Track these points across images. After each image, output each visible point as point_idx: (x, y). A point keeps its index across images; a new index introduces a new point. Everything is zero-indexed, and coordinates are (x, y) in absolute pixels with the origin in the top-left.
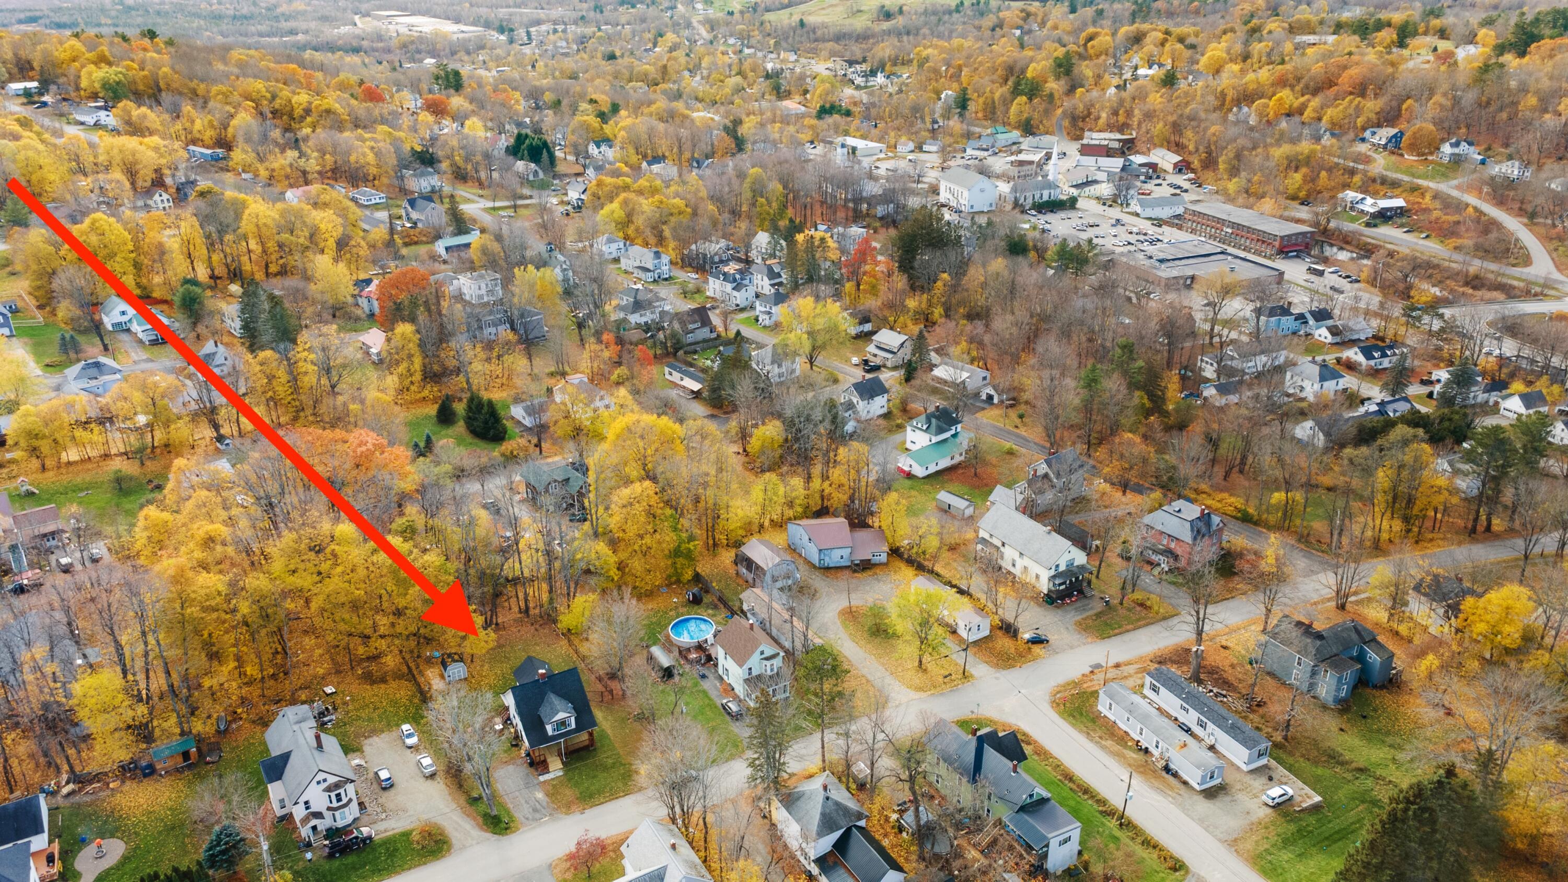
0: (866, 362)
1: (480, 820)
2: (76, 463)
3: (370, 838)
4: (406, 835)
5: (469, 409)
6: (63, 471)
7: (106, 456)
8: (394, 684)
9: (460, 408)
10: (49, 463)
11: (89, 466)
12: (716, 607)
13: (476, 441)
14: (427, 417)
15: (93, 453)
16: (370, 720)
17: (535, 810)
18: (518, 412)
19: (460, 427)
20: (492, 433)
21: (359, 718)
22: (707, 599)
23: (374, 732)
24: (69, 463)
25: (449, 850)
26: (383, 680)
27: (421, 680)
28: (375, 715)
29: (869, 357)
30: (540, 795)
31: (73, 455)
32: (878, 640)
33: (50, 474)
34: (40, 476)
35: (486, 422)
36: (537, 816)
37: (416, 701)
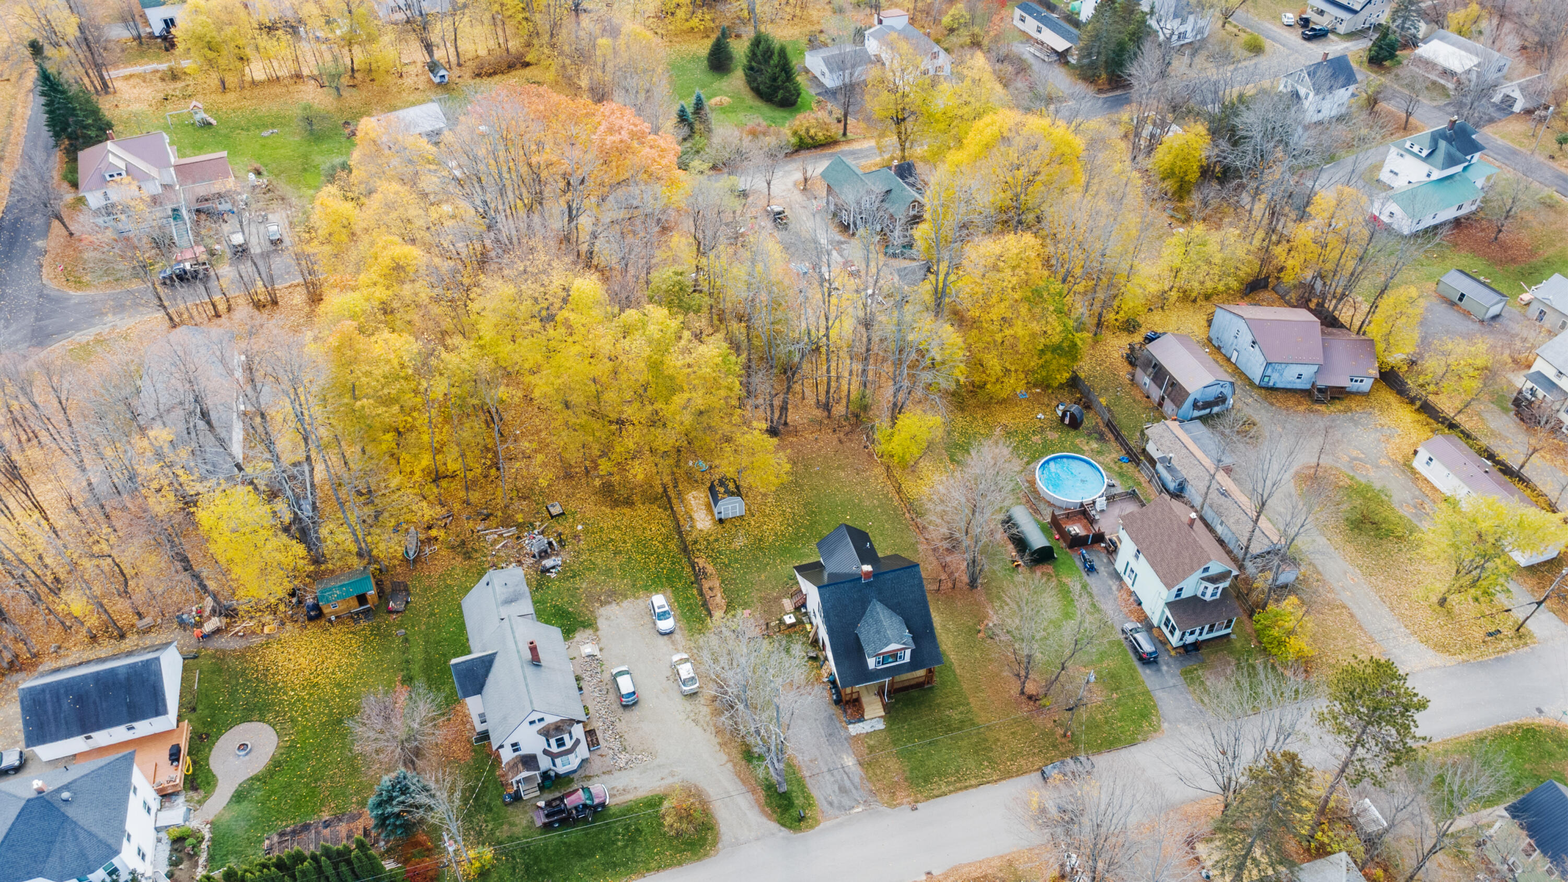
0: (1305, 22)
1: (762, 794)
2: (262, 83)
3: (603, 805)
4: (654, 803)
5: (753, 55)
6: (247, 93)
7: (298, 77)
8: (642, 510)
9: (740, 48)
10: (231, 80)
11: (277, 89)
12: (1101, 438)
13: (758, 103)
14: (695, 59)
15: (283, 72)
16: (609, 572)
17: (843, 790)
18: (814, 62)
19: (737, 79)
20: (780, 94)
21: (593, 567)
22: (1090, 420)
23: (613, 596)
24: (254, 83)
25: (715, 843)
26: (629, 503)
27: (679, 509)
28: (615, 564)
29: (1309, 14)
30: (849, 761)
31: (257, 71)
32: (1364, 539)
33: (231, 96)
34: (218, 98)
35: (774, 79)
36: (846, 801)
37: (672, 546)
